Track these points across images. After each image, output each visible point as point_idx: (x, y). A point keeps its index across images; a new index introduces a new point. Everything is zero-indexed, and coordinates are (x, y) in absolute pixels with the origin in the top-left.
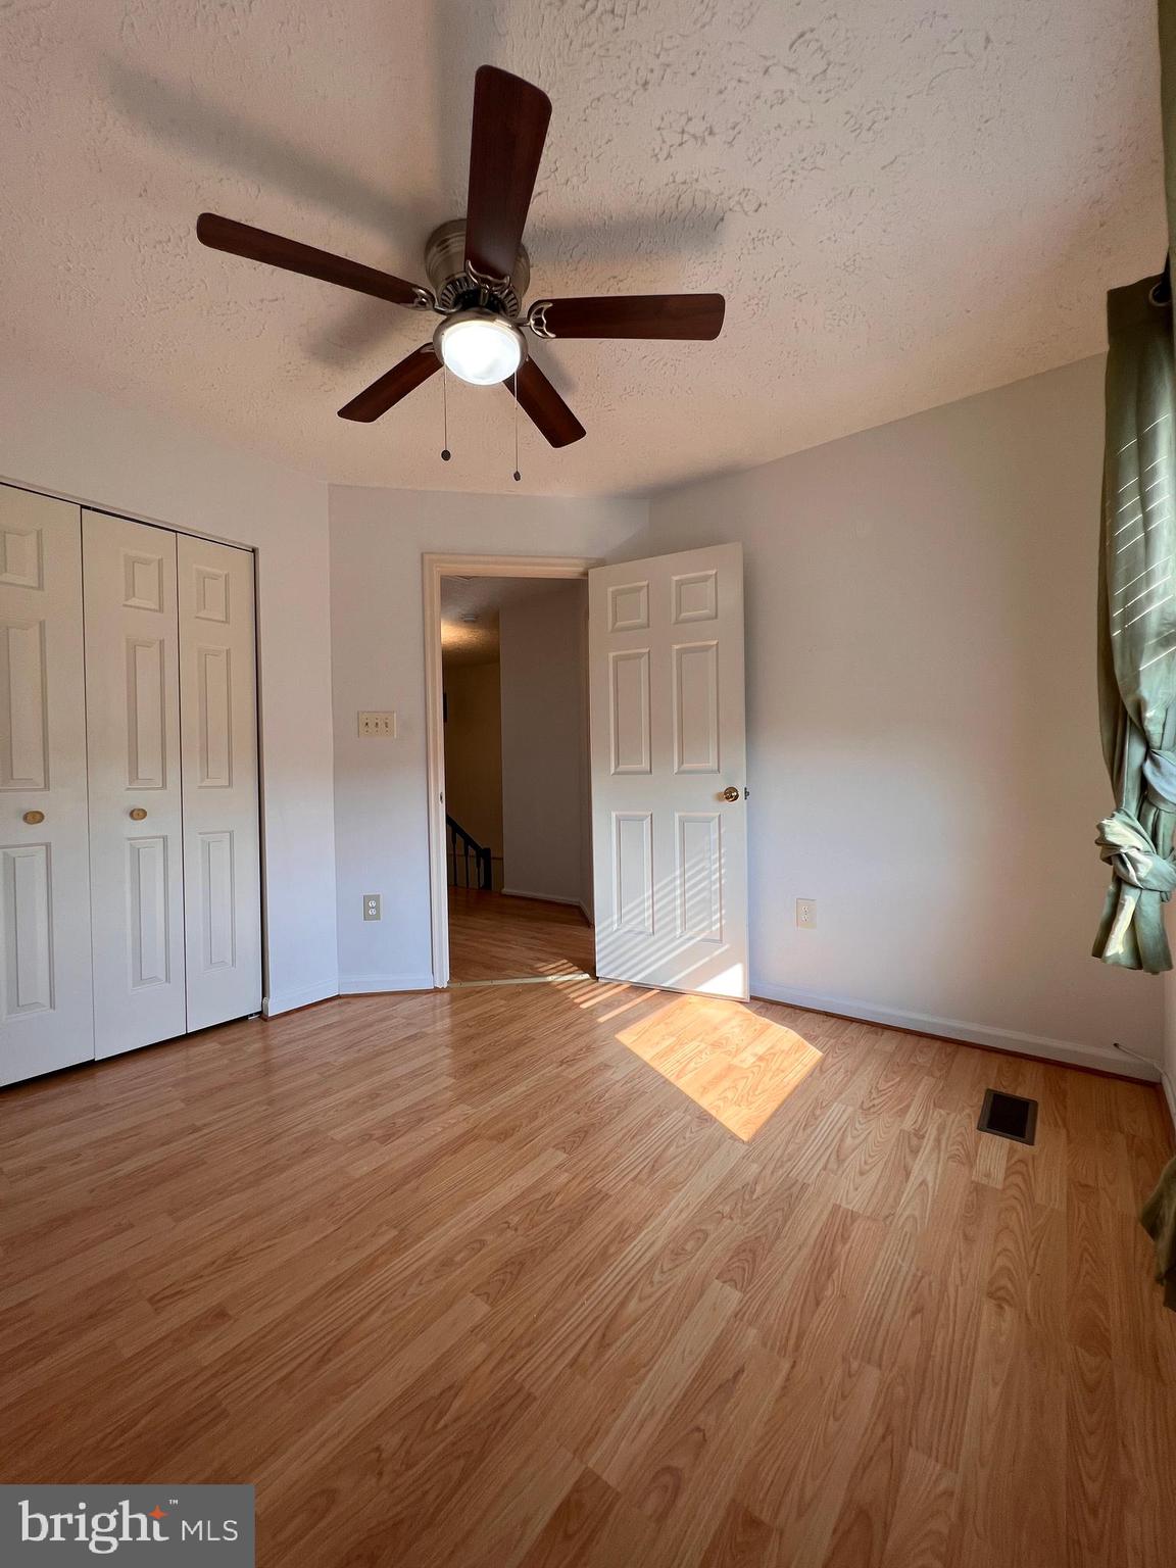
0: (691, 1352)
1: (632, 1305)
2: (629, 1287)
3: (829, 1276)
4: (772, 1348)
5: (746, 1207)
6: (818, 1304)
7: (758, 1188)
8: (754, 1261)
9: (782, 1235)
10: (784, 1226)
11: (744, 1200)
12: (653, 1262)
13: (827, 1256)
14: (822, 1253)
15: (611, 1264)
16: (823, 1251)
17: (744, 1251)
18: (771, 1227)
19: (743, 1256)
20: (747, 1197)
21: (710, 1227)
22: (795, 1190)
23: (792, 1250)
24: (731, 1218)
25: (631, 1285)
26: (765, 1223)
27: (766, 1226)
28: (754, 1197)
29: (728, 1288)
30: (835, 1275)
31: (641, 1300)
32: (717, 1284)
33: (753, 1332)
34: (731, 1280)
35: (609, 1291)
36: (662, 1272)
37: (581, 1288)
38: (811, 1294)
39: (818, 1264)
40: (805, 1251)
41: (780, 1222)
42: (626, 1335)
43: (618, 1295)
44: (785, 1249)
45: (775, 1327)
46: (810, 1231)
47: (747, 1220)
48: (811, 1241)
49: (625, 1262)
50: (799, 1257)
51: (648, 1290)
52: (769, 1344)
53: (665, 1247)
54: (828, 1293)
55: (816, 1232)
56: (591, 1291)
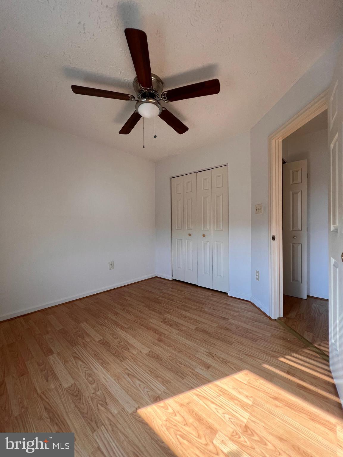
0: (117, 393)
1: (138, 382)
2: (144, 382)
3: (50, 418)
4: (46, 390)
5: (95, 400)
6: (46, 409)
7: (103, 409)
8: (73, 395)
9: (76, 408)
10: (79, 411)
11: (100, 401)
12: (91, 369)
13: (57, 421)
14: (59, 420)
15: (154, 378)
16: (60, 421)
17: (78, 393)
18: (82, 406)
19: (77, 393)
20: (101, 402)
21: (94, 386)
22: (93, 424)
23: (68, 409)
24: (94, 393)
25: (146, 383)
26: (85, 404)
27: (83, 404)
28: (99, 405)
29: (69, 385)
30: (49, 420)
31: (140, 385)
32: (73, 382)
33: (53, 387)
34: (72, 386)
35: (144, 377)
36: (148, 391)
37: (147, 371)
38: (50, 408)
39: (56, 416)
40: (65, 415)
41: (82, 410)
42: (130, 380)
43: (143, 379)
44: (70, 407)
45: (50, 393)
46: (71, 421)
47: (90, 398)
48: (66, 418)
49: (94, 363)
50: (64, 410)
51: (142, 387)
52: (47, 390)
53: (94, 372)
54: (46, 414)
55: (69, 423)
56: (145, 373)
